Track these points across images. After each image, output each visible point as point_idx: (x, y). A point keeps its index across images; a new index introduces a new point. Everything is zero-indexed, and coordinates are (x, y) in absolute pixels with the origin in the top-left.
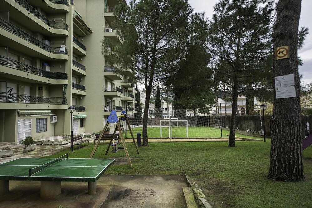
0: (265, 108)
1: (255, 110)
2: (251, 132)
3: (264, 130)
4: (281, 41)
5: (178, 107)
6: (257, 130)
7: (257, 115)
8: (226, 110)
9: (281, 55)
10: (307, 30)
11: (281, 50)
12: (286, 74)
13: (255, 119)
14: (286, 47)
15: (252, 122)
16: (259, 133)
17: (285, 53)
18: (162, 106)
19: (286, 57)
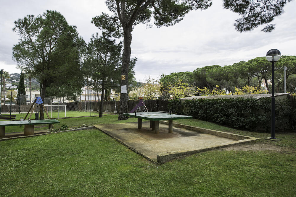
0: (118, 96)
1: (111, 98)
2: (109, 112)
3: (117, 110)
4: (123, 73)
5: (48, 94)
6: (113, 110)
7: (113, 101)
8: (88, 97)
9: (123, 78)
10: (137, 59)
11: (123, 77)
12: (124, 85)
13: (112, 103)
14: (125, 76)
15: (110, 105)
16: (114, 112)
17: (124, 78)
18: (26, 93)
19: (124, 79)
